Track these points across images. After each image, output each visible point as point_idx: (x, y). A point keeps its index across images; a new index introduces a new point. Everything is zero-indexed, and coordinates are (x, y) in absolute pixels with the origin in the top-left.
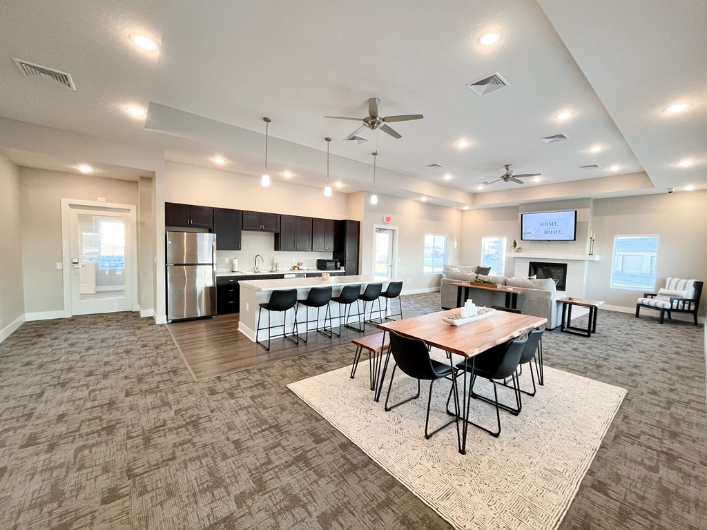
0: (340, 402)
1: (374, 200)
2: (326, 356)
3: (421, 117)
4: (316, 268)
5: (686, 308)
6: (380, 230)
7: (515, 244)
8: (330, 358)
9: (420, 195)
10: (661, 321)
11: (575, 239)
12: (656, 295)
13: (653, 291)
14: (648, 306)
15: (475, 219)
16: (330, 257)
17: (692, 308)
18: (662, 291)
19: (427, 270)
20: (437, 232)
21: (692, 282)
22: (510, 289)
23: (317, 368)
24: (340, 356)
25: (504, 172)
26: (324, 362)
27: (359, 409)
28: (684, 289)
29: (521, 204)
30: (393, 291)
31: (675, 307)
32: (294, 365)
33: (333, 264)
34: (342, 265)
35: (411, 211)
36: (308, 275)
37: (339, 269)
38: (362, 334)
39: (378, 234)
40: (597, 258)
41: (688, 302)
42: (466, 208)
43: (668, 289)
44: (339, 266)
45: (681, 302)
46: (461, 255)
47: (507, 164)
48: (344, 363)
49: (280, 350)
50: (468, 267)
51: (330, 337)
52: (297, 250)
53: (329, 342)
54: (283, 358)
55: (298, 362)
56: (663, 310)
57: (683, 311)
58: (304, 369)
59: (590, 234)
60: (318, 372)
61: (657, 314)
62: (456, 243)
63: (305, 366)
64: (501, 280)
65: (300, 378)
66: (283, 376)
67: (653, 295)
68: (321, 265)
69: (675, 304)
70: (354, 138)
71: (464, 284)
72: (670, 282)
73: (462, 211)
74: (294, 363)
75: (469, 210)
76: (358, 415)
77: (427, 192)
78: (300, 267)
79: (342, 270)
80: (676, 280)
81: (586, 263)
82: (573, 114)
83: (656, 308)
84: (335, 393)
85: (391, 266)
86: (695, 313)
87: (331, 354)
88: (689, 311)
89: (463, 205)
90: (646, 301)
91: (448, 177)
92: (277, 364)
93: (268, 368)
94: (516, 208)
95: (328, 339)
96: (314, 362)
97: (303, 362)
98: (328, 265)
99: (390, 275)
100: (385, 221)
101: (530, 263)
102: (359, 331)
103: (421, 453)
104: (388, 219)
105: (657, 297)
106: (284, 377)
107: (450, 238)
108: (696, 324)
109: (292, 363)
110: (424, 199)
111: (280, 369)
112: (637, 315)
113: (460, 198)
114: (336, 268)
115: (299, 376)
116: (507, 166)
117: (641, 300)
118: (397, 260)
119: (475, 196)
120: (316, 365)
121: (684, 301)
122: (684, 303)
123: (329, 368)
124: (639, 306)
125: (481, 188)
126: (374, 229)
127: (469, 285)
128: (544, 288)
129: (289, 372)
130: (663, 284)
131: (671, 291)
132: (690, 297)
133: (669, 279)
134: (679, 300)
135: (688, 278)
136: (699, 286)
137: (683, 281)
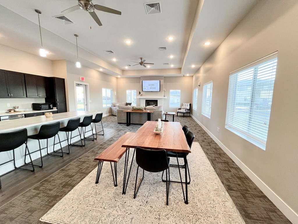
0: (100, 209)
1: (78, 65)
2: (66, 173)
3: (119, 13)
4: (31, 109)
6: (78, 85)
7: (140, 93)
8: (70, 173)
9: (100, 67)
10: (184, 116)
11: (160, 91)
13: (180, 108)
14: (180, 112)
15: (123, 82)
16: (43, 101)
18: (182, 107)
19: (104, 106)
20: (107, 87)
21: (189, 104)
22: (149, 111)
23: (64, 186)
24: (78, 169)
25: (140, 61)
26: (67, 179)
27: (117, 207)
28: (187, 106)
29: (141, 77)
30: (98, 119)
31: (186, 112)
32: (38, 194)
33: (47, 106)
34: (54, 106)
35: (94, 75)
36: (26, 116)
37: (52, 109)
38: (84, 148)
39: (77, 87)
42: (119, 77)
44: (52, 107)
46: (118, 98)
47: (141, 57)
48: (84, 173)
49: (15, 184)
50: (122, 103)
51: (62, 156)
52: (11, 97)
53: (62, 161)
54: (23, 190)
55: (41, 188)
56: (184, 113)
58: (52, 192)
59: (164, 89)
60: (66, 190)
61: (182, 115)
62: (115, 93)
63: (50, 190)
64: (143, 108)
65: (51, 204)
66: (30, 211)
67: (180, 109)
68: (36, 107)
70: (62, 18)
71: (129, 111)
73: (117, 78)
74: (38, 192)
75: (121, 78)
76: (120, 213)
77: (103, 66)
78: (17, 110)
79: (55, 109)
80: (185, 104)
81: (163, 99)
82: (174, 38)
83: (182, 113)
84: (92, 203)
85: (86, 105)
87: (69, 169)
88: (189, 113)
89: (118, 74)
90: (180, 111)
91: (114, 60)
92: (18, 199)
93: (6, 209)
94: (140, 78)
95: (61, 158)
96: (59, 182)
97: (48, 186)
98: (43, 107)
99: (86, 109)
100: (81, 80)
101: (146, 100)
102: (82, 146)
103: (173, 219)
104: (83, 79)
105: (182, 109)
106: (32, 211)
107: (113, 90)
108: (190, 116)
109: (34, 192)
110: (101, 70)
111: (23, 205)
112: (177, 116)
113: (118, 71)
114: (50, 108)
115: (50, 202)
116: (141, 58)
117: (178, 111)
118: (89, 101)
119: (123, 71)
120: (61, 184)
123: (75, 182)
124: (178, 112)
125: (127, 68)
126: (75, 85)
127: (131, 111)
128: (160, 109)
129: (36, 202)
130: (182, 105)
131: (184, 107)
132: (189, 109)
133: (183, 104)
134: (187, 110)
135: (188, 103)
136: (190, 105)
137: (187, 104)
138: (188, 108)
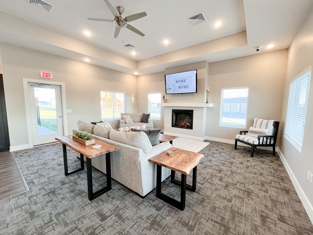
5: (268, 143)
7: (164, 97)
11: (196, 92)
12: (247, 132)
13: (244, 128)
14: (244, 142)
17: (272, 142)
18: (251, 129)
20: (114, 89)
21: (271, 122)
28: (266, 128)
31: (261, 143)
40: (211, 105)
41: (269, 138)
42: (136, 73)
43: (255, 127)
45: (265, 138)
56: (253, 146)
57: (266, 145)
59: (207, 88)
67: (246, 132)
69: (261, 140)
72: (256, 122)
73: (137, 76)
80: (260, 120)
81: (205, 109)
83: (248, 144)
85: (62, 116)
86: (274, 146)
88: (270, 145)
90: (242, 137)
100: (42, 76)
101: (172, 110)
104: (47, 75)
105: (248, 134)
108: (274, 154)
110: (87, 60)
112: (236, 147)
117: (238, 136)
118: (66, 111)
121: (267, 137)
122: (267, 139)
124: (237, 140)
126: (26, 84)
130: (251, 123)
131: (257, 129)
132: (271, 134)
133: (255, 120)
134: (264, 137)
135: (269, 119)
136: (276, 125)
137: (265, 121)
138: (269, 131)
